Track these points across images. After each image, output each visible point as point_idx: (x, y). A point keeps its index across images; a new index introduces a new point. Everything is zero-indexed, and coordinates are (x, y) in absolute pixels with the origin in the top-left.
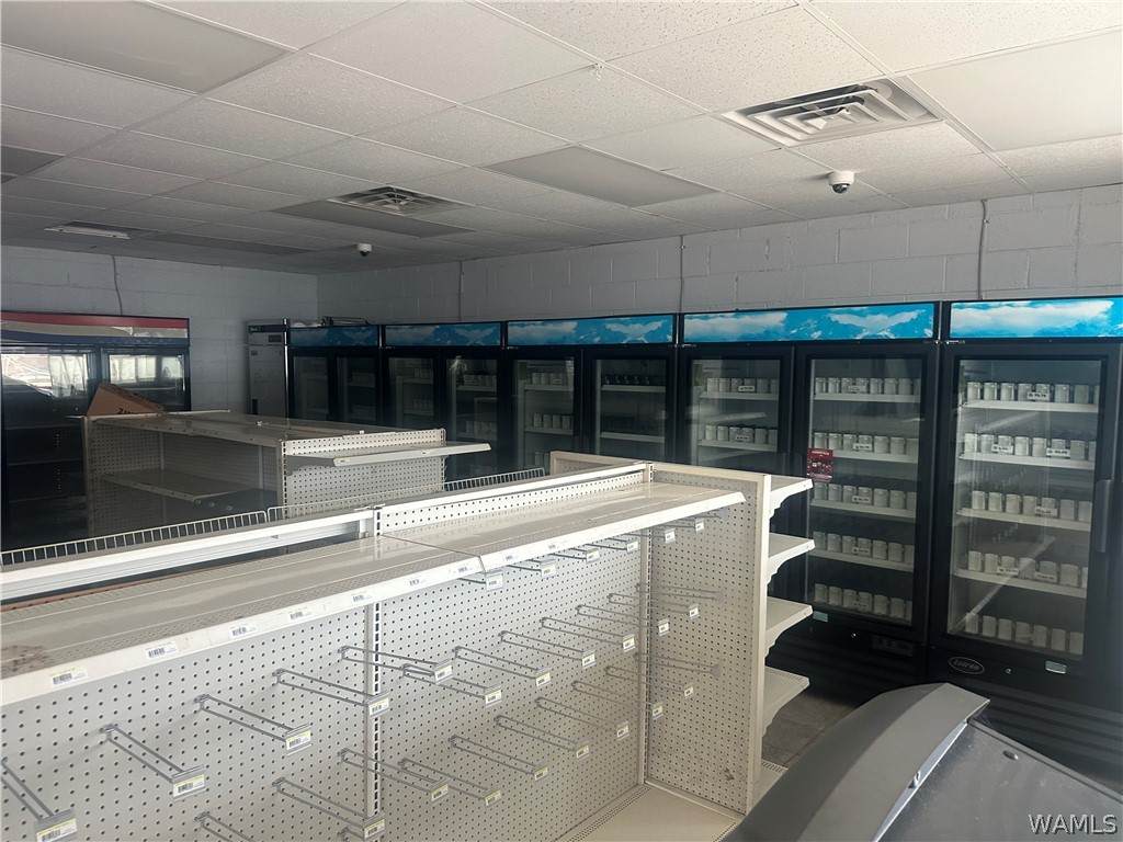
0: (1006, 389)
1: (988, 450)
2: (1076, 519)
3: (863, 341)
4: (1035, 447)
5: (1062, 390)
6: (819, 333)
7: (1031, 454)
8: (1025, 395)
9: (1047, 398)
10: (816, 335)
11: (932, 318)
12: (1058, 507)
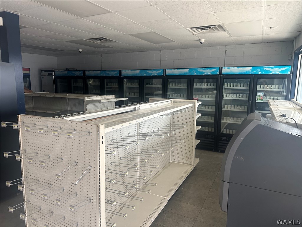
0: (232, 84)
1: (228, 97)
2: (244, 109)
3: (205, 75)
4: (237, 96)
5: (242, 85)
6: (196, 73)
7: (236, 97)
8: (235, 86)
9: (240, 86)
10: (195, 74)
11: (219, 70)
12: (241, 107)
